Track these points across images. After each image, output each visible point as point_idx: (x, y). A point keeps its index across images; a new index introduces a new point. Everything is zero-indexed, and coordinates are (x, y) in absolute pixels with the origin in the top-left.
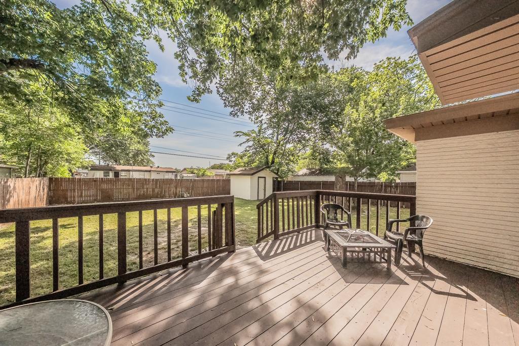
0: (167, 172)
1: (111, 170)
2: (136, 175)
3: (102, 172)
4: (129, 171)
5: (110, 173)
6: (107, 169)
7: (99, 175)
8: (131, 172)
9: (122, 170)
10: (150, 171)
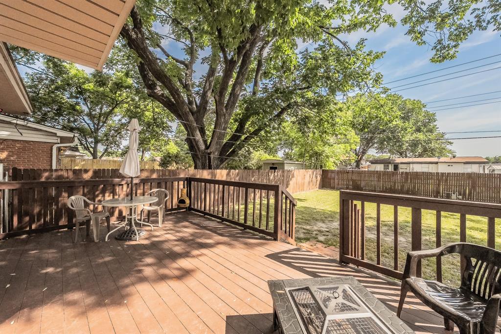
0: (465, 163)
1: (390, 163)
2: (417, 168)
3: (382, 165)
4: (409, 163)
5: (390, 165)
6: (386, 162)
7: (380, 168)
8: (411, 165)
9: (402, 163)
10: (437, 163)
